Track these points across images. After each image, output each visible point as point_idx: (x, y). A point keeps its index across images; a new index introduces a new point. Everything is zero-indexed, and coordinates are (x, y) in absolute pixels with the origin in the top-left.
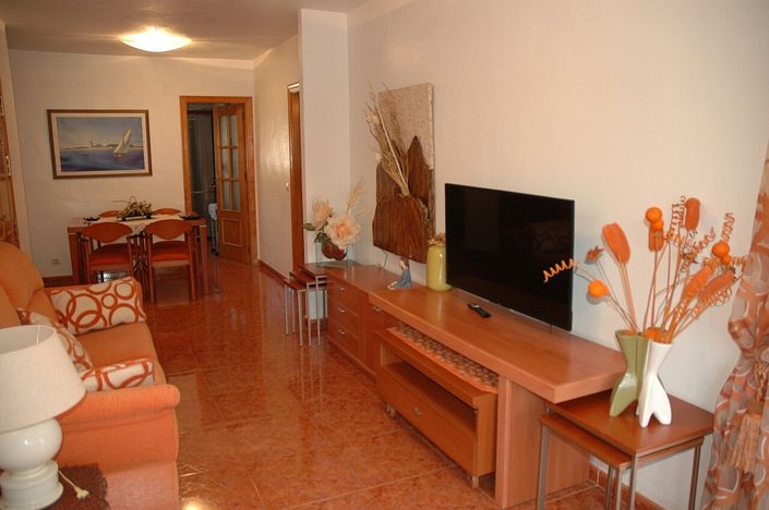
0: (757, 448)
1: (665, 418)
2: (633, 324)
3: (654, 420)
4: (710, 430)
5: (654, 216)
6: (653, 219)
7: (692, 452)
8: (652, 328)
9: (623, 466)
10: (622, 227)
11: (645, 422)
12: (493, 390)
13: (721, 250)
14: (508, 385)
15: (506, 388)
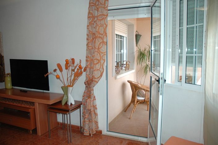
0: (91, 104)
1: (73, 103)
2: (65, 85)
3: (71, 104)
4: (81, 104)
5: (67, 61)
6: (67, 62)
7: (79, 109)
8: (68, 85)
9: (67, 113)
10: (60, 64)
11: (70, 105)
12: (34, 107)
13: (80, 66)
14: (37, 104)
15: (37, 105)
